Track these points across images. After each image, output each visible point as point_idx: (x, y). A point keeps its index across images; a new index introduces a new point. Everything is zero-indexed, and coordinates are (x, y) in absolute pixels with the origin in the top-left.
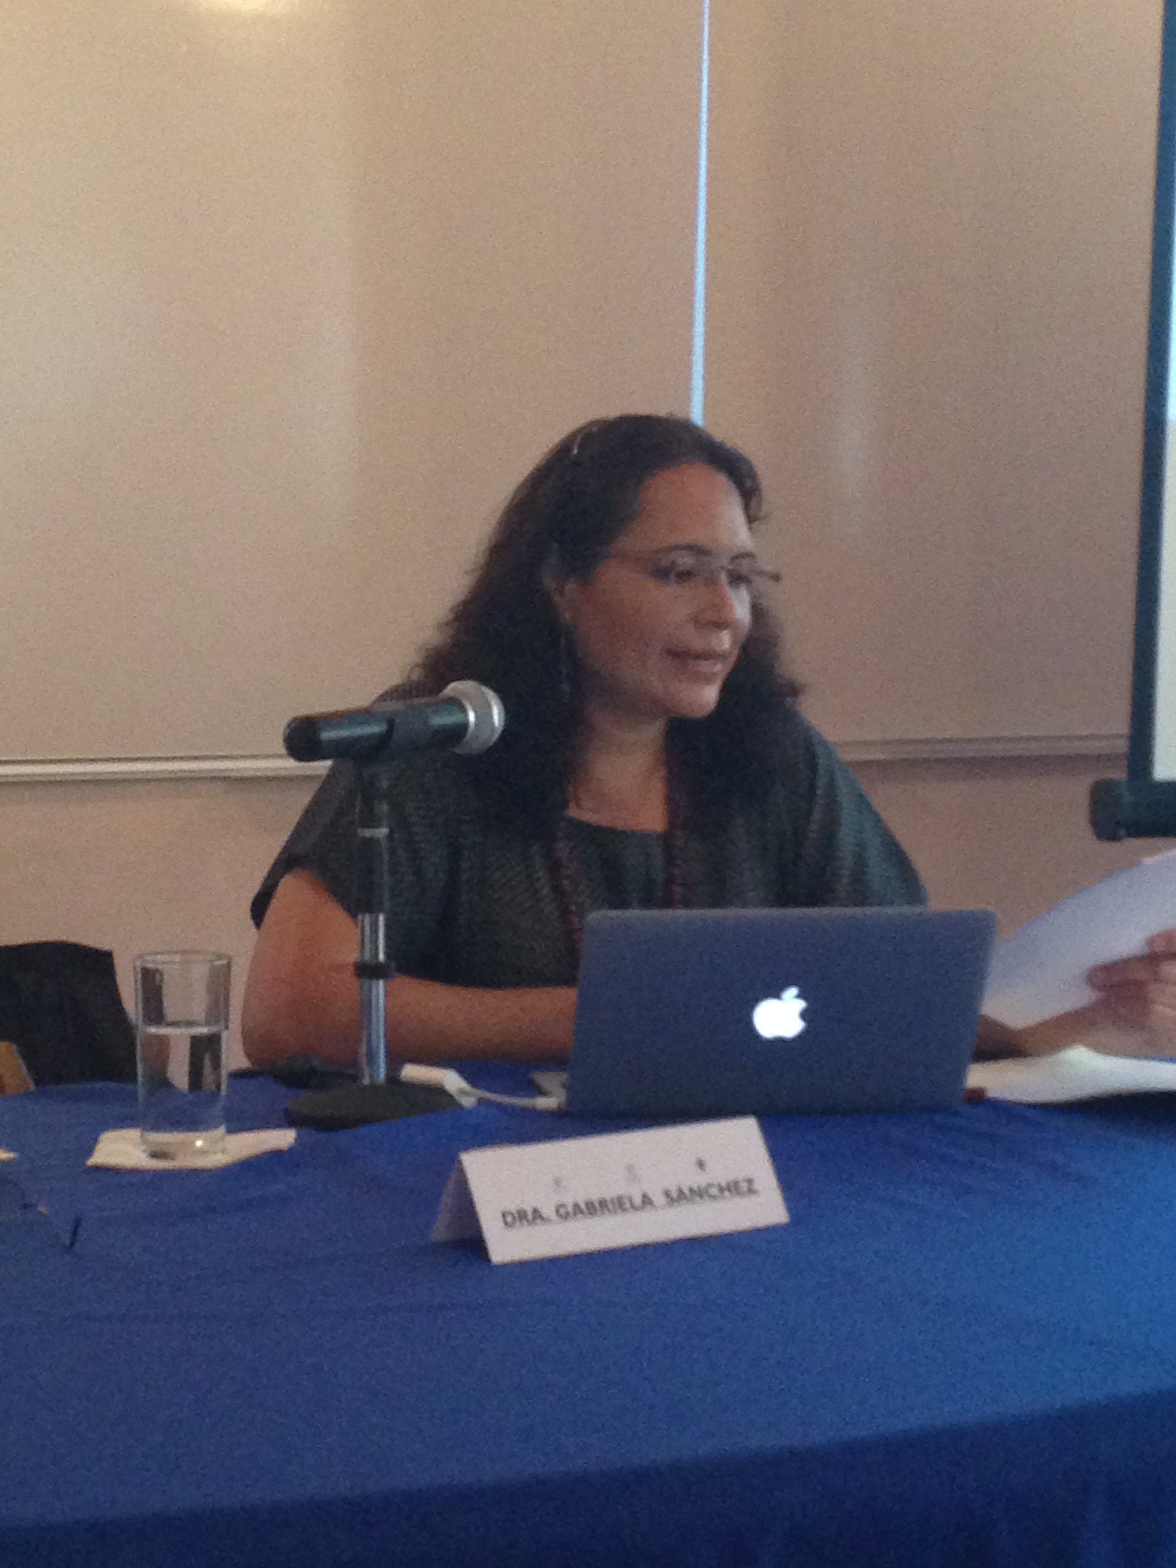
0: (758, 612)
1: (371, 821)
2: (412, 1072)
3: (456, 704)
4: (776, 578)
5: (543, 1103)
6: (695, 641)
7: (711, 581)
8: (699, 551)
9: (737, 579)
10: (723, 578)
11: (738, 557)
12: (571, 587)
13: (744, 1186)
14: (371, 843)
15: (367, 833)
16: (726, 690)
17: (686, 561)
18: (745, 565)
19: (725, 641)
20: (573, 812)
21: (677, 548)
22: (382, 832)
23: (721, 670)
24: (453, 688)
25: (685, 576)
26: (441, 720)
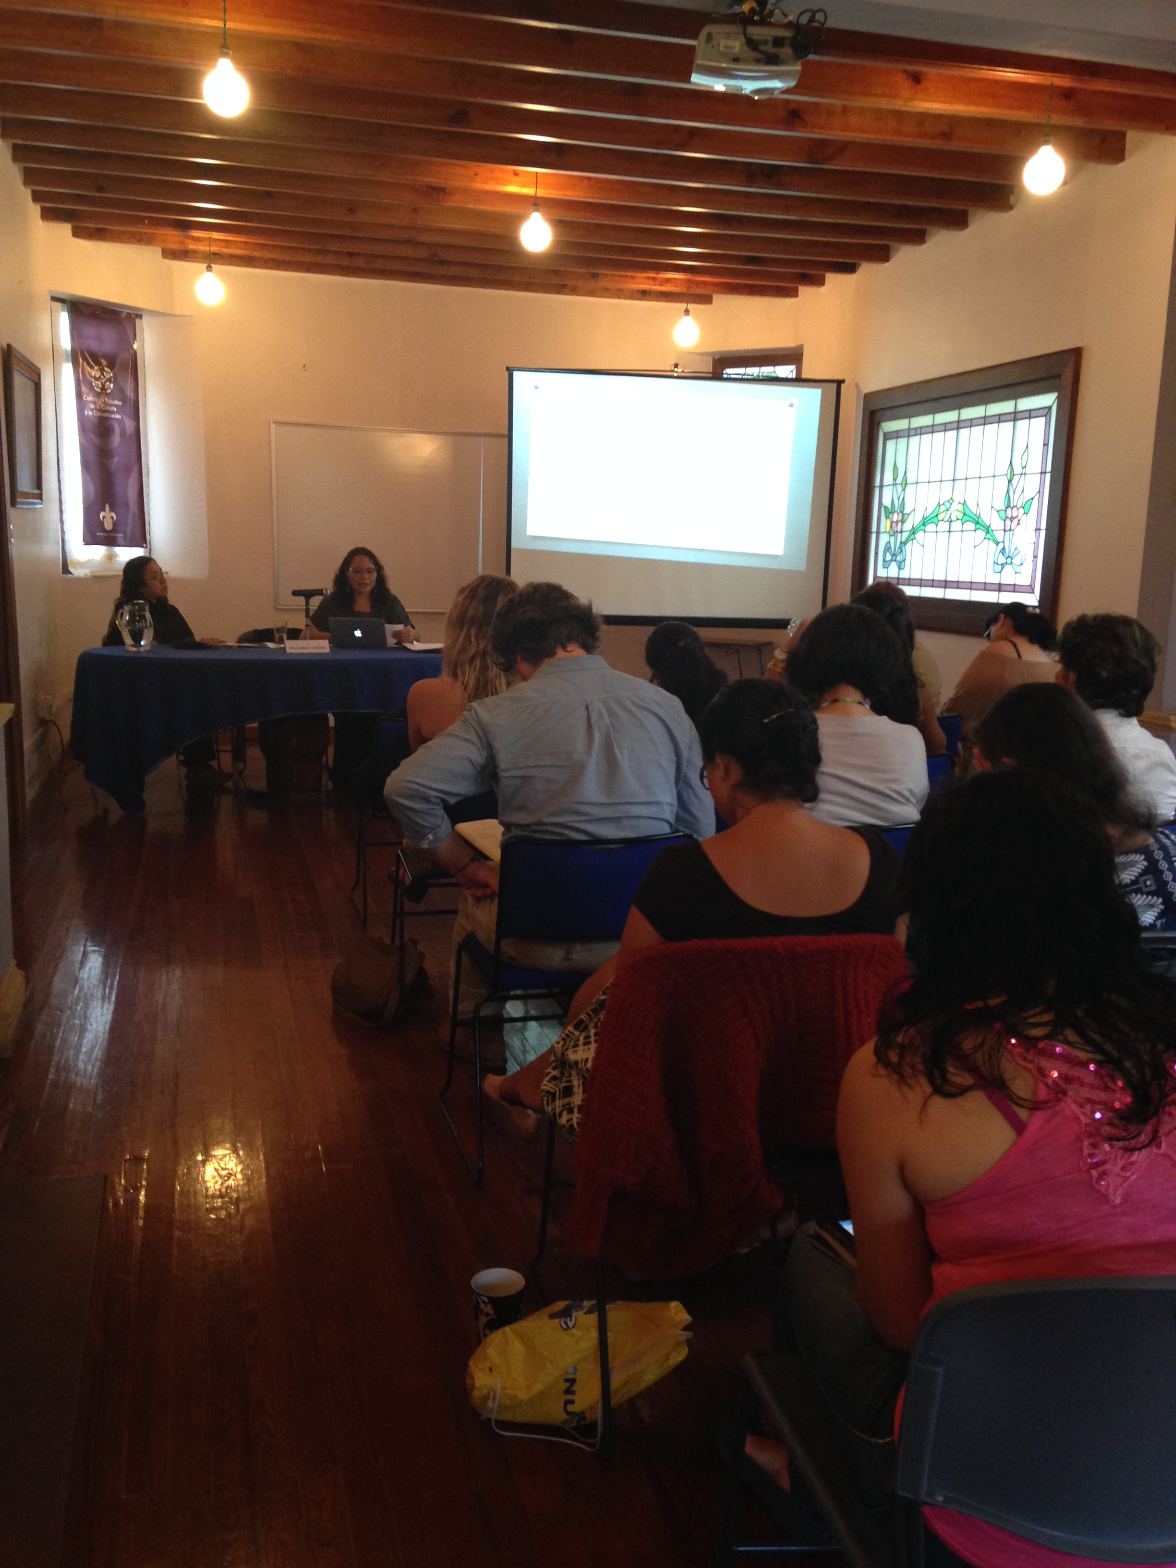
8: (360, 568)
10: (365, 572)
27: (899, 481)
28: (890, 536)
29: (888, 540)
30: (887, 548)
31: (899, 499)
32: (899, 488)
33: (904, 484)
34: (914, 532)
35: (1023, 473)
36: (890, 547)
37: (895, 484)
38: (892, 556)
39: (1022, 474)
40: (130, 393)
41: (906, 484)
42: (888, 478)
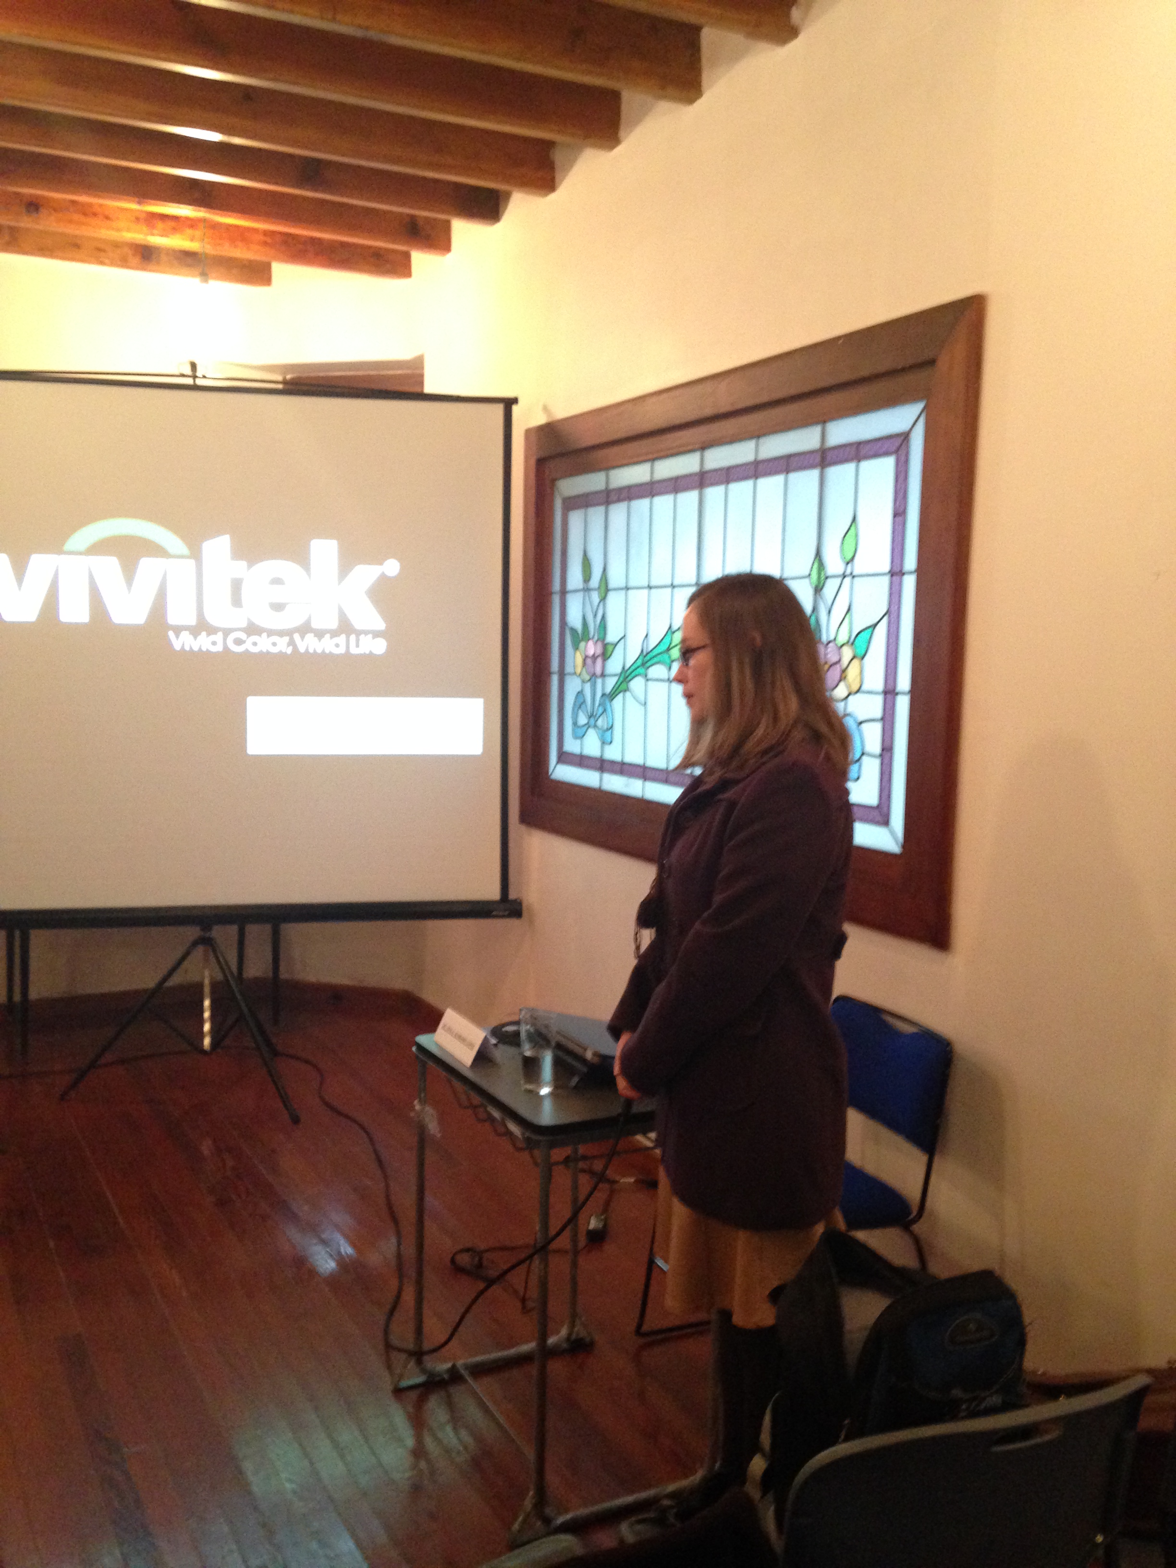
27: (595, 581)
28: (583, 682)
29: (579, 689)
30: (580, 703)
31: (595, 616)
32: (595, 597)
33: (603, 589)
34: (626, 677)
35: (848, 572)
36: (584, 702)
37: (587, 590)
38: (590, 717)
39: (844, 576)
41: (607, 590)
42: (575, 578)
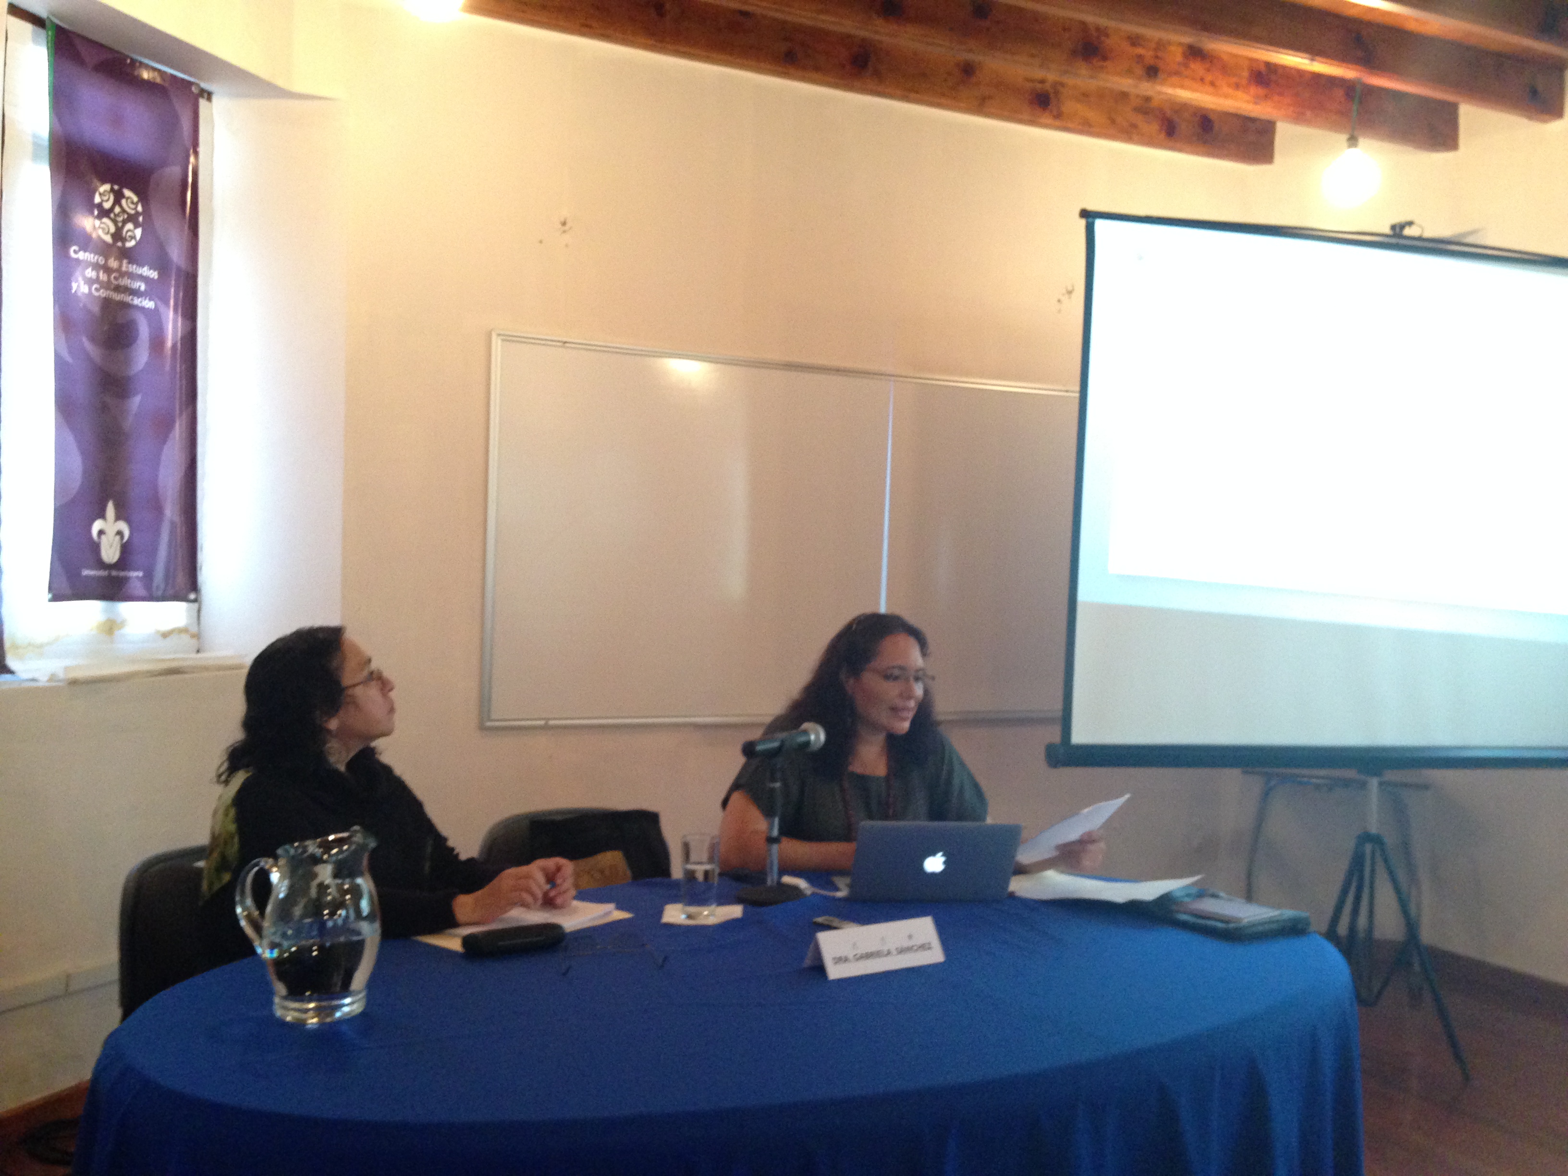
0: (926, 692)
1: (773, 780)
2: (787, 879)
3: (806, 732)
4: (933, 678)
5: (839, 894)
6: (899, 703)
7: (907, 680)
8: (901, 668)
9: (917, 679)
10: (912, 679)
11: (917, 671)
12: (851, 681)
13: (927, 946)
14: (772, 790)
15: (772, 785)
16: (913, 723)
17: (896, 672)
18: (921, 673)
19: (912, 704)
20: (851, 768)
21: (893, 667)
22: (777, 785)
23: (910, 715)
24: (806, 725)
25: (896, 678)
26: (802, 739)
40: (176, 254)
